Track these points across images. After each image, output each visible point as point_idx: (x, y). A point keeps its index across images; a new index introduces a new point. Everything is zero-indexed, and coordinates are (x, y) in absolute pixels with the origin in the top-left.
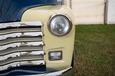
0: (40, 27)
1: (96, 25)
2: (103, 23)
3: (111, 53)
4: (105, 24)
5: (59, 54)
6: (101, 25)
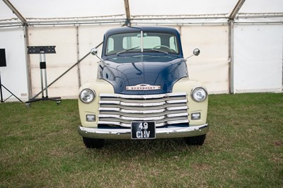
0: (185, 96)
1: (218, 95)
2: (228, 92)
3: (237, 124)
4: (231, 93)
5: (198, 115)
6: (225, 94)
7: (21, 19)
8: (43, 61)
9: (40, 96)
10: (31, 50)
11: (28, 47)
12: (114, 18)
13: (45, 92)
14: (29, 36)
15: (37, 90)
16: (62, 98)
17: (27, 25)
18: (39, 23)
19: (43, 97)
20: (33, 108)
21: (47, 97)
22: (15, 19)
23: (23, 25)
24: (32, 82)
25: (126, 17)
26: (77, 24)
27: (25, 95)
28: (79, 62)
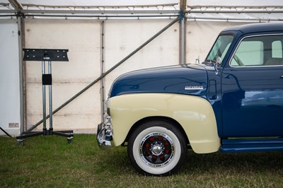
7: (14, 6)
8: (47, 73)
9: (40, 128)
10: (29, 55)
11: (24, 50)
12: (160, 8)
13: (48, 121)
14: (27, 34)
15: (35, 118)
16: (74, 132)
17: (24, 16)
18: (42, 13)
19: (45, 129)
20: (29, 147)
21: (51, 129)
22: (5, 5)
23: (17, 16)
24: (28, 106)
25: (179, 9)
26: (102, 18)
27: (16, 125)
28: (103, 75)
